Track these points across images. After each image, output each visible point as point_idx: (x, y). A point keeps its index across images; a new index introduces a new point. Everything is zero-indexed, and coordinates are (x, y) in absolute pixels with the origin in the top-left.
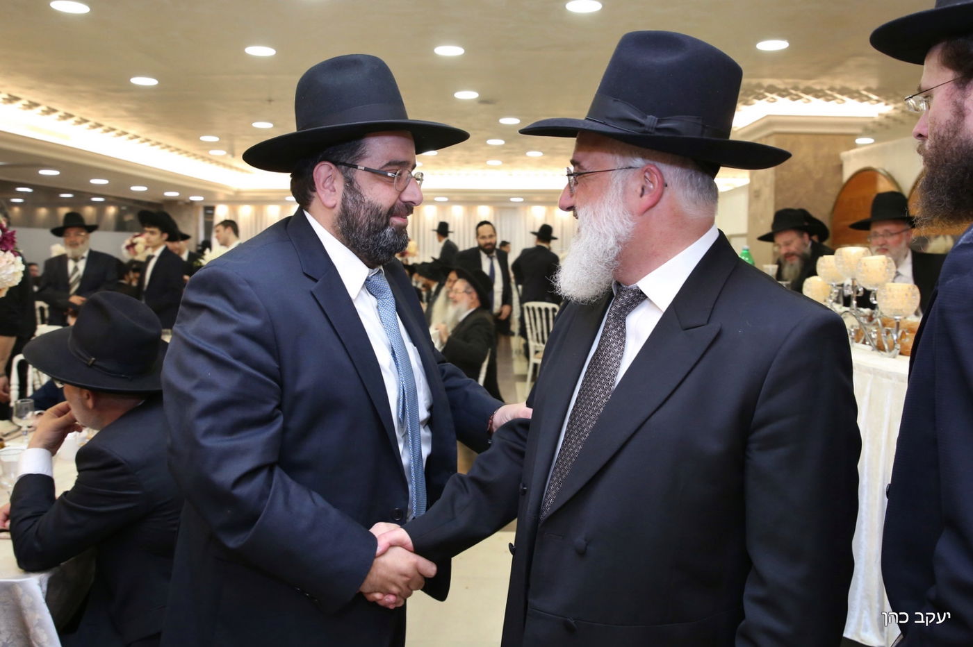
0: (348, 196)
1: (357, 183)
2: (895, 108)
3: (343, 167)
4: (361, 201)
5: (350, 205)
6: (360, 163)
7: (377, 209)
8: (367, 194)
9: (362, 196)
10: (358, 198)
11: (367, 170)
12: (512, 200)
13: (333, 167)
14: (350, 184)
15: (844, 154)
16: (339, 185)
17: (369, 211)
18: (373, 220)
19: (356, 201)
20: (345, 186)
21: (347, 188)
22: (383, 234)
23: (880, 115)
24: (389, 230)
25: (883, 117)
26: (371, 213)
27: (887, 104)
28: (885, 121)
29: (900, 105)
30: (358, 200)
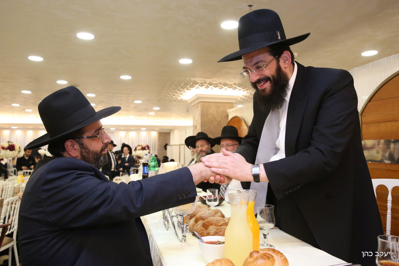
0: (83, 151)
1: (85, 144)
2: (247, 93)
3: (77, 139)
4: (89, 152)
5: (85, 154)
6: (84, 135)
7: (96, 152)
8: (90, 148)
9: (89, 149)
10: (87, 150)
11: (88, 137)
12: (111, 129)
13: (73, 141)
14: (82, 145)
15: (228, 111)
16: (77, 146)
17: (93, 154)
18: (95, 157)
19: (87, 152)
20: (80, 147)
21: (81, 148)
22: (100, 160)
23: (242, 95)
24: (102, 158)
25: (244, 96)
26: (94, 154)
27: (244, 91)
28: (246, 98)
29: (249, 91)
30: (88, 151)
